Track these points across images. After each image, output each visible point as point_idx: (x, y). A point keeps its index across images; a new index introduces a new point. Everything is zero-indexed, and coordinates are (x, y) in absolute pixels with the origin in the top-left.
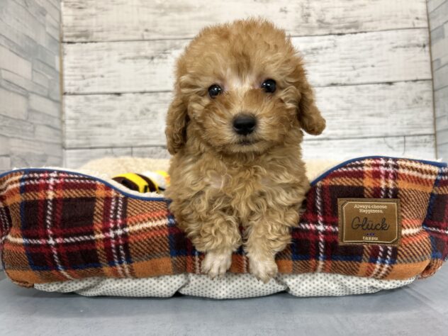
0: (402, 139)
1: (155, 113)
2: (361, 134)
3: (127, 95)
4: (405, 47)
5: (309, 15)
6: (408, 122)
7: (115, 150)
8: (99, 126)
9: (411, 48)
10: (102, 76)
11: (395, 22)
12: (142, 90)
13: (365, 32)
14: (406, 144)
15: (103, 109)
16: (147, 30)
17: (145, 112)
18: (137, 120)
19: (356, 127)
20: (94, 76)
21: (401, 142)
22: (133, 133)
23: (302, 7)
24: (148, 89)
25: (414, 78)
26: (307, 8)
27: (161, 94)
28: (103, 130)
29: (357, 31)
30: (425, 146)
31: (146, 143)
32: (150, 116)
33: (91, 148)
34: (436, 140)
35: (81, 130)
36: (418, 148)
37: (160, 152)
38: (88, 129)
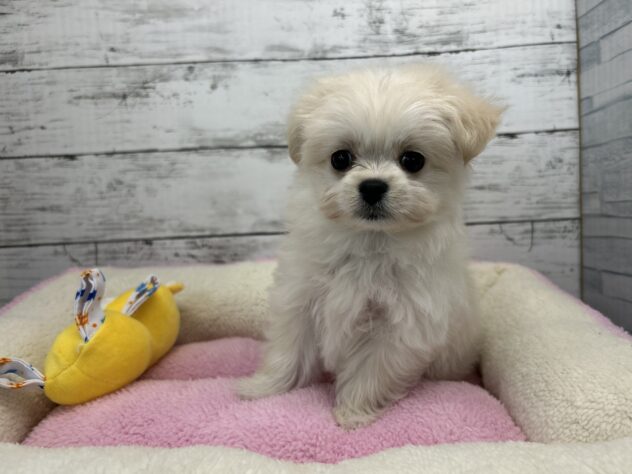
0: (528, 226)
1: (134, 187)
3: (85, 159)
4: (536, 75)
5: (381, 22)
6: (539, 198)
7: (69, 248)
8: (43, 209)
9: (548, 77)
10: (43, 128)
11: (522, 34)
12: (109, 149)
13: (473, 50)
14: (536, 235)
16: (112, 50)
17: (115, 185)
18: (102, 198)
20: (29, 128)
21: (526, 232)
22: (97, 221)
23: (370, 7)
24: (119, 148)
25: (551, 127)
26: (378, 10)
27: (141, 155)
28: (49, 217)
29: (460, 48)
30: (564, 237)
32: (124, 191)
33: (30, 246)
34: (581, 228)
35: (13, 217)
36: (553, 241)
37: (142, 249)
38: (24, 214)
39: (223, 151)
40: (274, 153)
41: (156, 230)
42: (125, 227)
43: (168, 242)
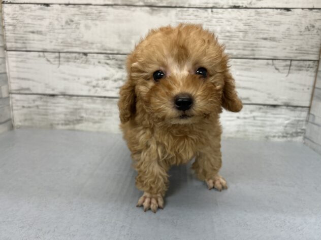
0: (288, 63)
1: (79, 24)
2: (254, 55)
3: (54, 6)
6: (297, 47)
7: (46, 54)
8: (33, 32)
12: (67, 2)
14: (291, 68)
15: (35, 18)
17: (69, 22)
18: (63, 29)
19: (250, 49)
21: (287, 66)
22: (60, 41)
24: (72, 2)
25: (311, 7)
27: (83, 6)
28: (36, 36)
30: (307, 71)
31: (70, 50)
32: (74, 26)
33: (27, 51)
34: (318, 66)
35: (19, 35)
36: (301, 72)
37: (82, 57)
38: (24, 34)
39: (126, 7)
40: (153, 10)
41: (90, 48)
42: (74, 45)
43: (95, 55)
